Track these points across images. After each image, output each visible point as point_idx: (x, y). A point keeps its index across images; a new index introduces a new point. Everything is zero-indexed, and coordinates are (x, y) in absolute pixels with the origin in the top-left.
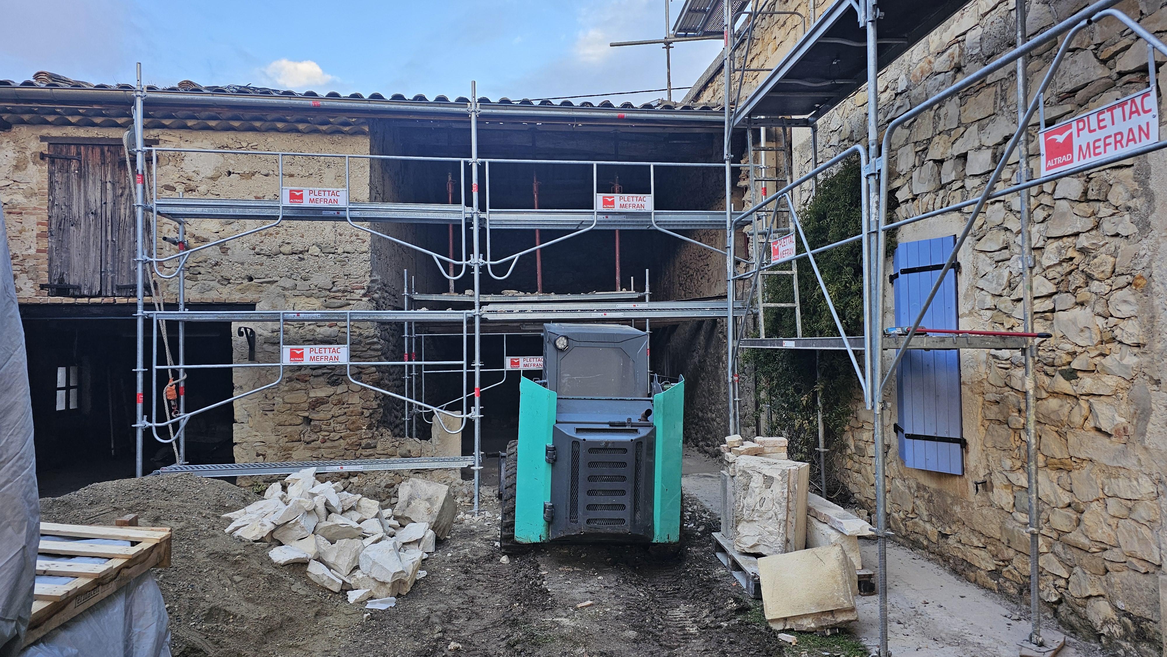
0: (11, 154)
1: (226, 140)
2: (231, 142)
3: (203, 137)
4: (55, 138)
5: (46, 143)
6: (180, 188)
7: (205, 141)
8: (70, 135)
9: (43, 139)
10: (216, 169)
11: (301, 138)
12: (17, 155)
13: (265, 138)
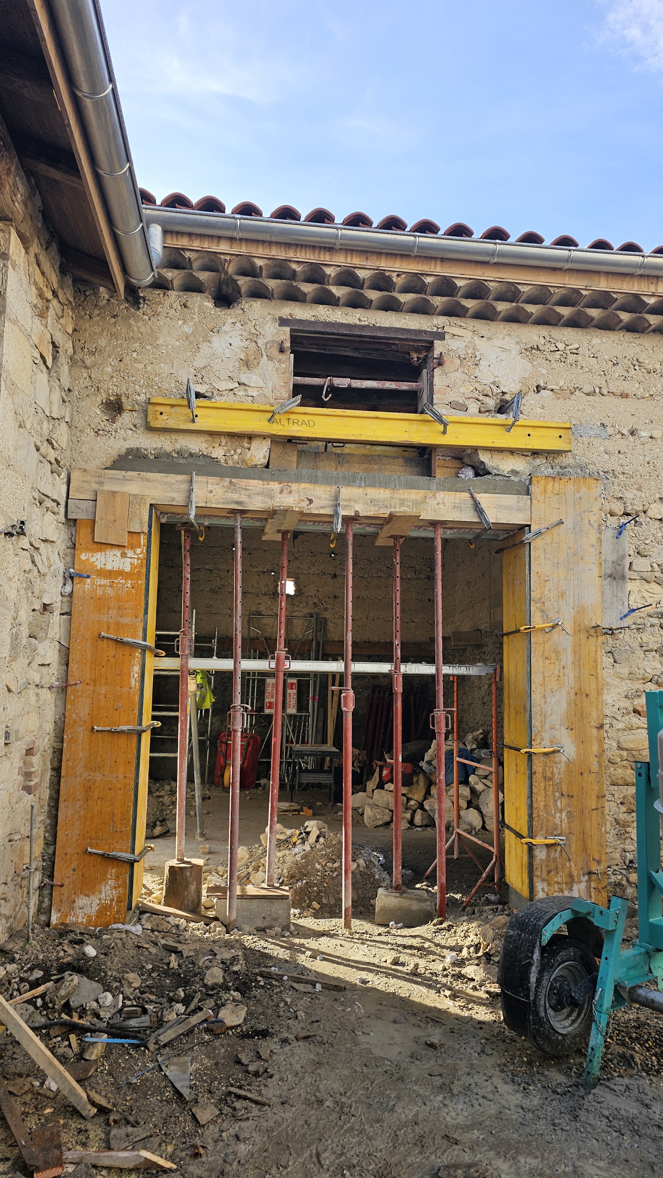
0: (237, 342)
1: (536, 338)
2: (542, 341)
3: (505, 332)
4: (301, 321)
5: (288, 329)
6: (473, 407)
7: (507, 338)
8: (322, 319)
9: (283, 322)
10: (524, 381)
11: (638, 341)
12: (245, 344)
13: (589, 337)
